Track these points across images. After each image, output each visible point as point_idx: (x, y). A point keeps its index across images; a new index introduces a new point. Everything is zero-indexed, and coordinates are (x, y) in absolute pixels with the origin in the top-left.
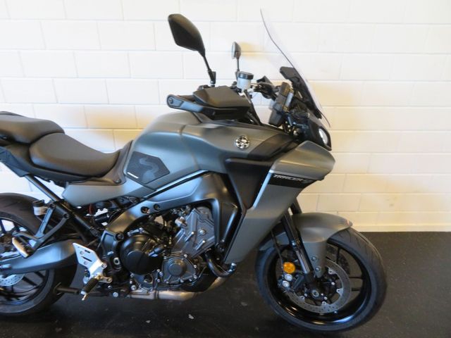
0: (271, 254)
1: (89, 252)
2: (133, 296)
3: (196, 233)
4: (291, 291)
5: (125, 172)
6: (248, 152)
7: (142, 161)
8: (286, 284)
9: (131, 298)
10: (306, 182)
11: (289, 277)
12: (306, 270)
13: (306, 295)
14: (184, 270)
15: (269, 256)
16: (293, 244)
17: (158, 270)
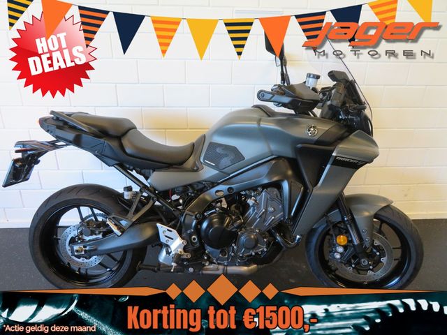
0: (322, 231)
1: (171, 231)
2: (204, 272)
3: (266, 210)
4: (341, 262)
5: (202, 161)
6: (316, 138)
7: (219, 150)
8: (338, 256)
9: (203, 274)
10: (360, 163)
11: (340, 249)
12: (356, 242)
13: (353, 266)
14: (256, 243)
15: (320, 234)
16: (346, 219)
17: (233, 245)
